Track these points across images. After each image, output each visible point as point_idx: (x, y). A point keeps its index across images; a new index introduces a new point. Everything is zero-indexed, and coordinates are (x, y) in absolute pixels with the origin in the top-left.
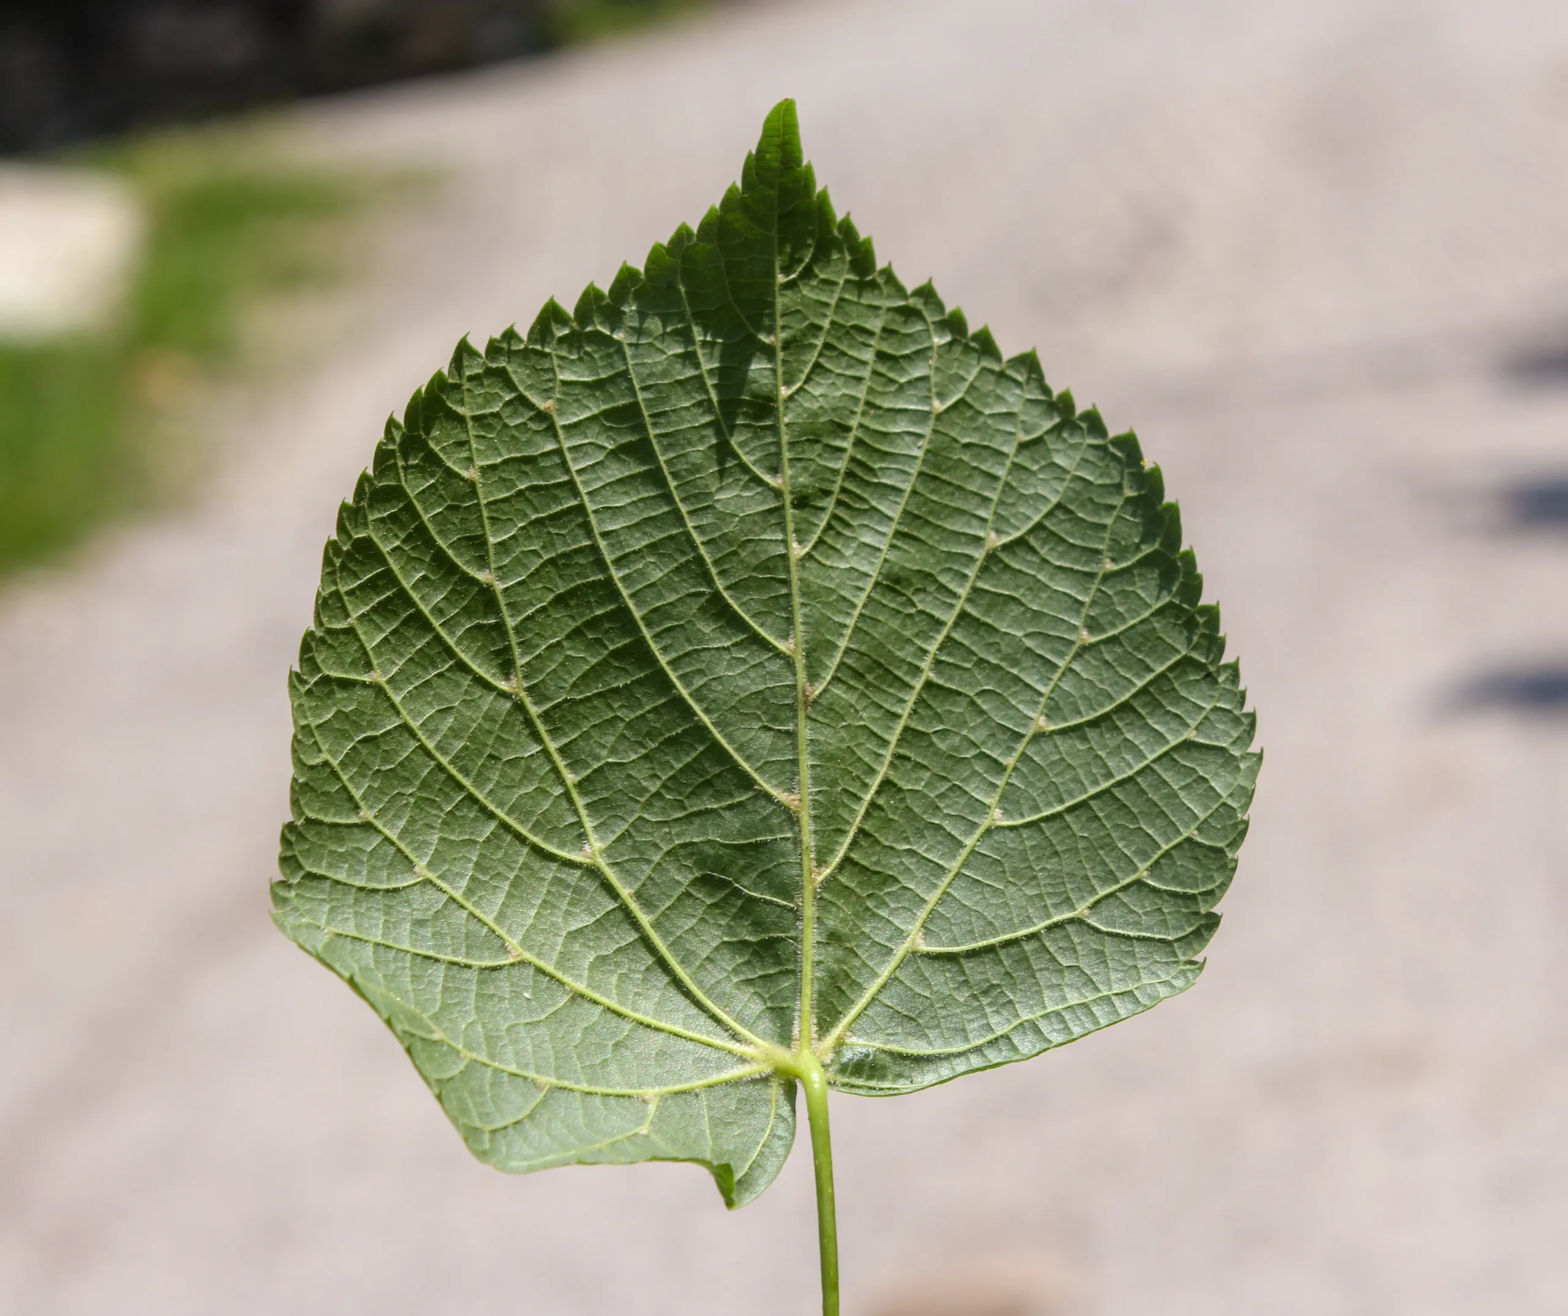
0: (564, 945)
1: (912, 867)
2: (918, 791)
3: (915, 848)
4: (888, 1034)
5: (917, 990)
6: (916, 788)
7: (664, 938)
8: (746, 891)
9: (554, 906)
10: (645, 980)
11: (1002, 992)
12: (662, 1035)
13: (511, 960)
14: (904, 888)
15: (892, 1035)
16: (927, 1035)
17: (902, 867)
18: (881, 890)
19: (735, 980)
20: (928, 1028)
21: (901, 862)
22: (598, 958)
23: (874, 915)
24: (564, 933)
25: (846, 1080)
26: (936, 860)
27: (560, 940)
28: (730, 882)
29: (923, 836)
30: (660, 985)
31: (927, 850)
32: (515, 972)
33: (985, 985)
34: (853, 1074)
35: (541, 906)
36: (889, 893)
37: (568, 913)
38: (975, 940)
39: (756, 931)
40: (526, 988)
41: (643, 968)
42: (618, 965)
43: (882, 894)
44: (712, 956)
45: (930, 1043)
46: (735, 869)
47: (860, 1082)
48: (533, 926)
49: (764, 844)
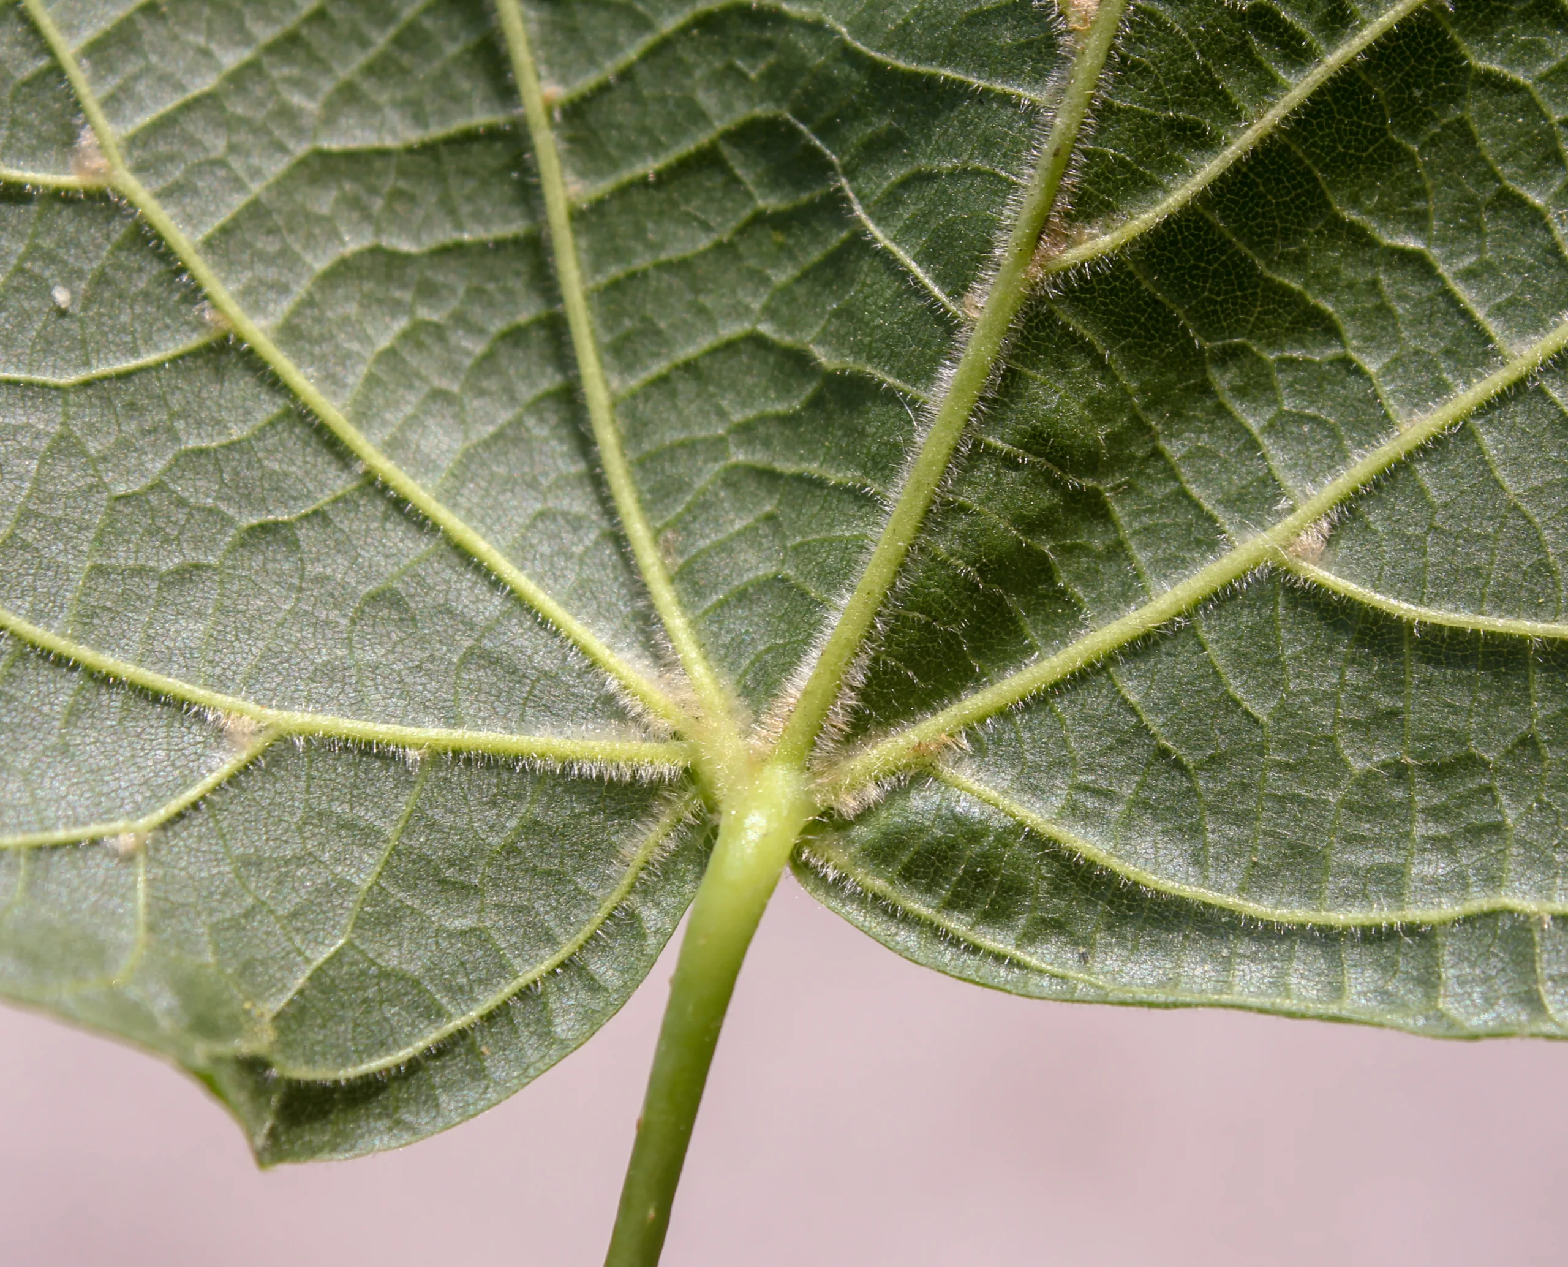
0: (283, 185)
1: (1399, 309)
2: (1515, 88)
3: (1434, 253)
4: (1084, 788)
5: (1236, 688)
6: (1519, 76)
7: (597, 260)
8: (859, 211)
9: (314, 59)
10: (487, 363)
11: (1489, 790)
12: (424, 545)
13: (69, 179)
14: (1345, 363)
15: (1097, 792)
16: (1196, 830)
17: (1370, 303)
18: (1272, 343)
19: (739, 456)
20: (1216, 811)
21: (1374, 284)
22: (375, 251)
23: (1221, 410)
24: (300, 149)
25: (879, 884)
26: (1480, 314)
27: (276, 167)
28: (830, 166)
29: (1478, 229)
30: (526, 393)
31: (1469, 275)
32: (65, 221)
33: (1449, 751)
34: (908, 875)
35: (272, 49)
36: (1291, 362)
37: (349, 94)
38: (1475, 602)
39: (842, 340)
40: (70, 277)
41: (497, 326)
42: (428, 291)
43: (1271, 357)
44: (705, 363)
45: (1197, 860)
46: (858, 134)
47: (920, 906)
48: (208, 101)
49: (957, 92)
